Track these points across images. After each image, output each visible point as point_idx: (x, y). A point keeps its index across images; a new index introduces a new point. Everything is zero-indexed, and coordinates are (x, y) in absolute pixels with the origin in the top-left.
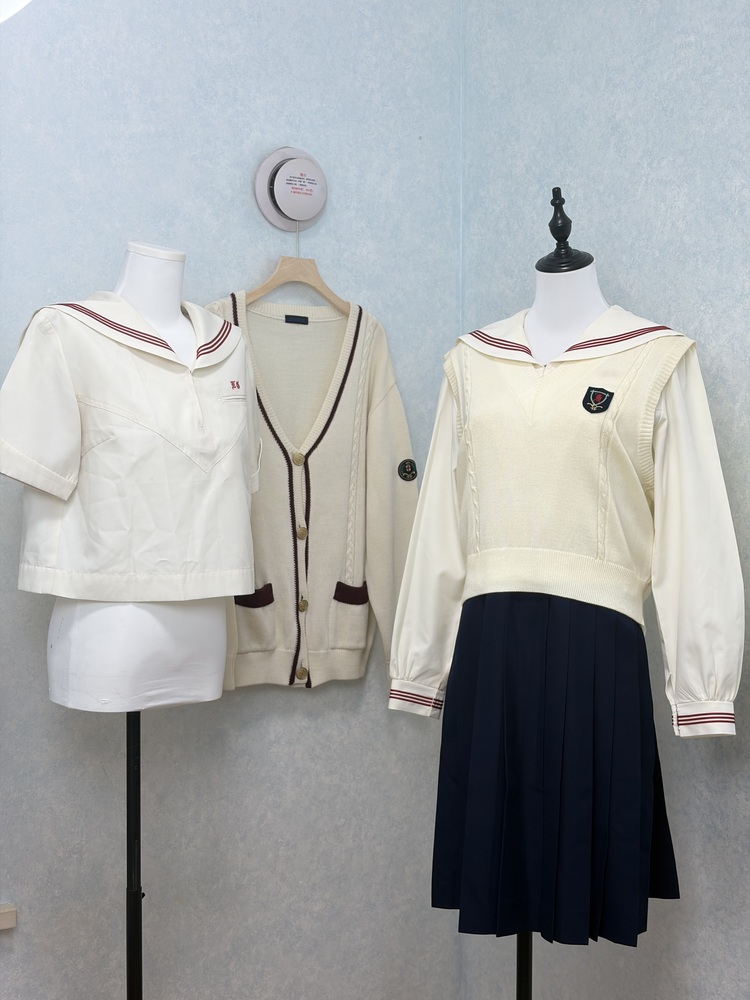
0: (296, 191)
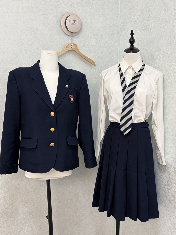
0: (72, 24)
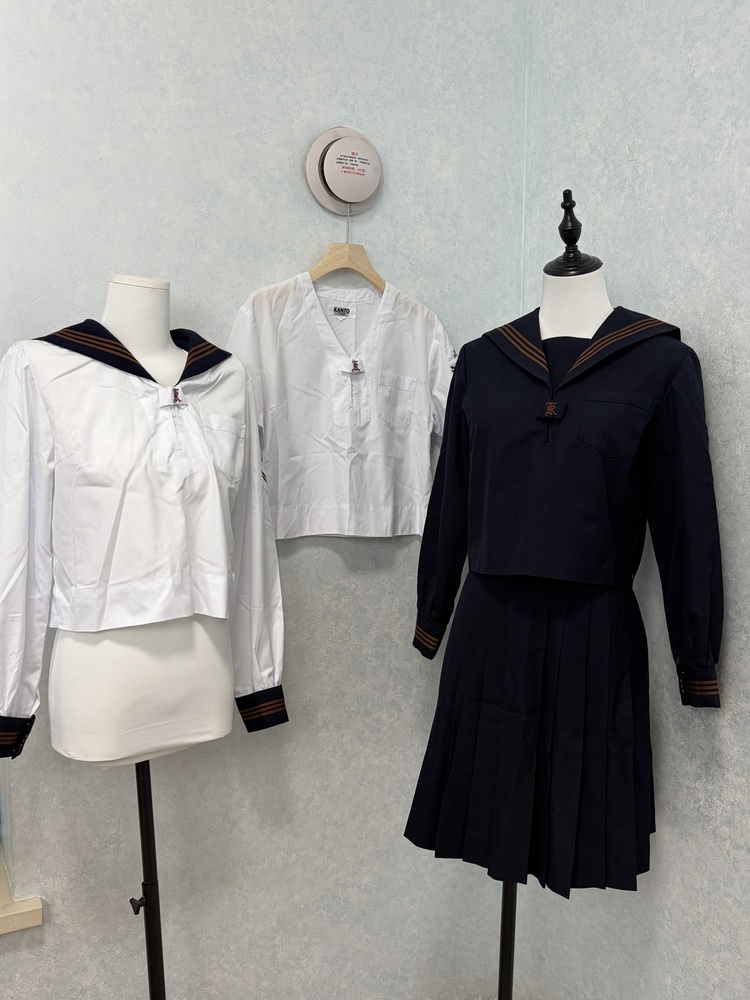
0: (347, 171)
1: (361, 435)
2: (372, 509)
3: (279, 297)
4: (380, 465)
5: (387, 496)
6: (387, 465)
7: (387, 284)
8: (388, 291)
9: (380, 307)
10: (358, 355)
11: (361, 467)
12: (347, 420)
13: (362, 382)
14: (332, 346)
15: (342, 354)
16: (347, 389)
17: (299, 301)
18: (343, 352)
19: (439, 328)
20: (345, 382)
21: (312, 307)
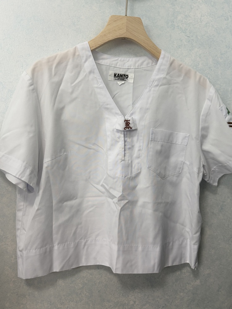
1: (132, 184)
2: (140, 249)
3: (59, 63)
4: (149, 210)
5: (155, 238)
6: (156, 210)
7: (163, 52)
8: (164, 58)
9: (155, 72)
10: (132, 114)
11: (132, 212)
12: (118, 172)
13: (135, 138)
14: (108, 106)
15: (117, 114)
16: (121, 144)
17: (78, 67)
18: (119, 112)
19: (211, 91)
20: (119, 138)
21: (90, 72)
